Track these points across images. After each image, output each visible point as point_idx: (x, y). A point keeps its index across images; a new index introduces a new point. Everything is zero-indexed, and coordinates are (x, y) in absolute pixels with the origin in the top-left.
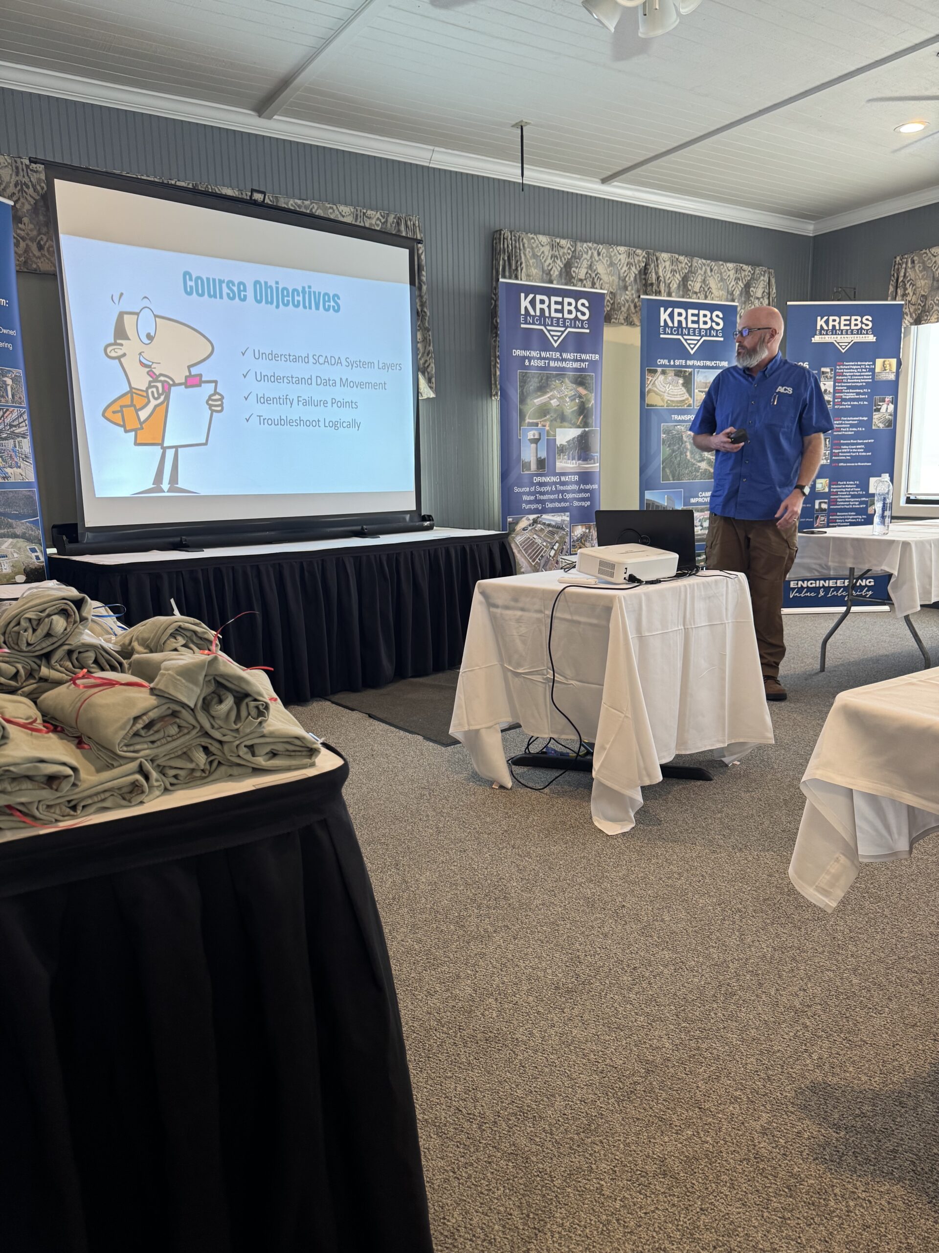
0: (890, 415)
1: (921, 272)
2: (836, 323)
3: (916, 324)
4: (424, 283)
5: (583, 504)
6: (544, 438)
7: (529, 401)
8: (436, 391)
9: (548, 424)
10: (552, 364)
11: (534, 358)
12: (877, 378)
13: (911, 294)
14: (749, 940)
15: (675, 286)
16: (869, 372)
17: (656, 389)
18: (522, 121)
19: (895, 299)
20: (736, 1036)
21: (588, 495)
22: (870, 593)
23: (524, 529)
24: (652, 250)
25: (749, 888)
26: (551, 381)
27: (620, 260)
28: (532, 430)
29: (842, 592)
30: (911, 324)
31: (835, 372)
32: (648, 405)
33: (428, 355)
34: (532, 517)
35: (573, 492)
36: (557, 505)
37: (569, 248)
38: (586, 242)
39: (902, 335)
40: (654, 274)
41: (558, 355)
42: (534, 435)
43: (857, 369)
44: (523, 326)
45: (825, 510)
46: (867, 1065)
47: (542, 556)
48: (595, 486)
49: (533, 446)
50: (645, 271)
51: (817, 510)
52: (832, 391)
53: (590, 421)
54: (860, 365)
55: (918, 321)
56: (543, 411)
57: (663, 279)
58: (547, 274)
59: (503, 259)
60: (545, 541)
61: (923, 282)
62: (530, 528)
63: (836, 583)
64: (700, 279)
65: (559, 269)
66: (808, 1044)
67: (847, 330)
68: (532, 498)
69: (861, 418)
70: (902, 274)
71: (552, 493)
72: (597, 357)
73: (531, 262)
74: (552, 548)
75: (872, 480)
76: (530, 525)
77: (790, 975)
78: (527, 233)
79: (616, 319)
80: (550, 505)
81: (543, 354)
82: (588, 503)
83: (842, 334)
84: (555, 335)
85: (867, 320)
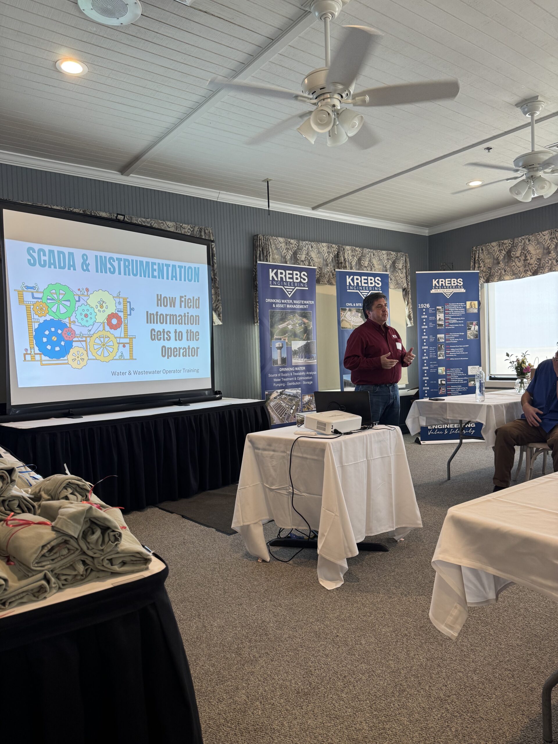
0: (477, 332)
1: (487, 255)
2: (443, 283)
3: (487, 283)
4: (215, 263)
5: (309, 383)
6: (285, 346)
7: (276, 326)
8: (223, 321)
9: (287, 338)
10: (288, 306)
11: (278, 303)
12: (468, 312)
13: (483, 267)
14: (412, 654)
15: (354, 263)
16: (463, 308)
17: (346, 319)
18: (268, 179)
19: (474, 270)
20: (406, 719)
21: (311, 378)
22: (474, 431)
23: (275, 398)
24: (341, 244)
25: (411, 620)
26: (288, 315)
27: (323, 250)
28: (278, 342)
29: (458, 431)
30: (484, 282)
31: (445, 309)
32: (342, 328)
33: (218, 302)
34: (279, 391)
35: (303, 376)
36: (293, 384)
37: (295, 244)
38: (305, 241)
39: (480, 288)
40: (342, 257)
41: (291, 301)
42: (279, 345)
43: (456, 307)
44: (271, 286)
45: (444, 384)
46: (484, 734)
47: (286, 413)
48: (315, 373)
49: (279, 351)
50: (337, 256)
51: (440, 385)
52: (443, 319)
53: (310, 337)
54: (458, 305)
55: (487, 281)
56: (284, 332)
57: (347, 260)
58: (284, 258)
59: (259, 250)
60: (287, 404)
61: (489, 260)
62: (278, 397)
63: (454, 426)
64: (367, 259)
65: (290, 255)
66: (449, 722)
67: (449, 286)
68: (279, 380)
69: (460, 334)
70: (477, 256)
71: (291, 377)
72: (313, 302)
73: (275, 252)
74: (292, 409)
75: (470, 368)
76: (278, 396)
77: (437, 676)
78: (272, 237)
79: (323, 281)
80: (290, 384)
81: (283, 301)
82: (311, 382)
83: (447, 288)
84: (289, 291)
85: (460, 280)
